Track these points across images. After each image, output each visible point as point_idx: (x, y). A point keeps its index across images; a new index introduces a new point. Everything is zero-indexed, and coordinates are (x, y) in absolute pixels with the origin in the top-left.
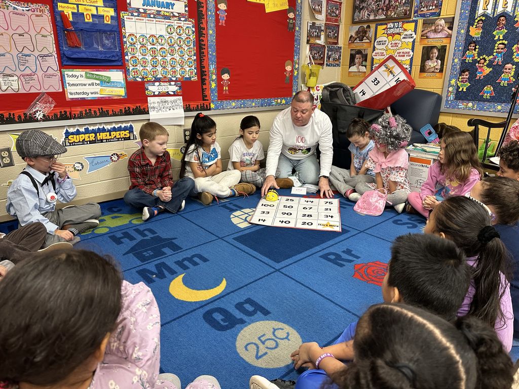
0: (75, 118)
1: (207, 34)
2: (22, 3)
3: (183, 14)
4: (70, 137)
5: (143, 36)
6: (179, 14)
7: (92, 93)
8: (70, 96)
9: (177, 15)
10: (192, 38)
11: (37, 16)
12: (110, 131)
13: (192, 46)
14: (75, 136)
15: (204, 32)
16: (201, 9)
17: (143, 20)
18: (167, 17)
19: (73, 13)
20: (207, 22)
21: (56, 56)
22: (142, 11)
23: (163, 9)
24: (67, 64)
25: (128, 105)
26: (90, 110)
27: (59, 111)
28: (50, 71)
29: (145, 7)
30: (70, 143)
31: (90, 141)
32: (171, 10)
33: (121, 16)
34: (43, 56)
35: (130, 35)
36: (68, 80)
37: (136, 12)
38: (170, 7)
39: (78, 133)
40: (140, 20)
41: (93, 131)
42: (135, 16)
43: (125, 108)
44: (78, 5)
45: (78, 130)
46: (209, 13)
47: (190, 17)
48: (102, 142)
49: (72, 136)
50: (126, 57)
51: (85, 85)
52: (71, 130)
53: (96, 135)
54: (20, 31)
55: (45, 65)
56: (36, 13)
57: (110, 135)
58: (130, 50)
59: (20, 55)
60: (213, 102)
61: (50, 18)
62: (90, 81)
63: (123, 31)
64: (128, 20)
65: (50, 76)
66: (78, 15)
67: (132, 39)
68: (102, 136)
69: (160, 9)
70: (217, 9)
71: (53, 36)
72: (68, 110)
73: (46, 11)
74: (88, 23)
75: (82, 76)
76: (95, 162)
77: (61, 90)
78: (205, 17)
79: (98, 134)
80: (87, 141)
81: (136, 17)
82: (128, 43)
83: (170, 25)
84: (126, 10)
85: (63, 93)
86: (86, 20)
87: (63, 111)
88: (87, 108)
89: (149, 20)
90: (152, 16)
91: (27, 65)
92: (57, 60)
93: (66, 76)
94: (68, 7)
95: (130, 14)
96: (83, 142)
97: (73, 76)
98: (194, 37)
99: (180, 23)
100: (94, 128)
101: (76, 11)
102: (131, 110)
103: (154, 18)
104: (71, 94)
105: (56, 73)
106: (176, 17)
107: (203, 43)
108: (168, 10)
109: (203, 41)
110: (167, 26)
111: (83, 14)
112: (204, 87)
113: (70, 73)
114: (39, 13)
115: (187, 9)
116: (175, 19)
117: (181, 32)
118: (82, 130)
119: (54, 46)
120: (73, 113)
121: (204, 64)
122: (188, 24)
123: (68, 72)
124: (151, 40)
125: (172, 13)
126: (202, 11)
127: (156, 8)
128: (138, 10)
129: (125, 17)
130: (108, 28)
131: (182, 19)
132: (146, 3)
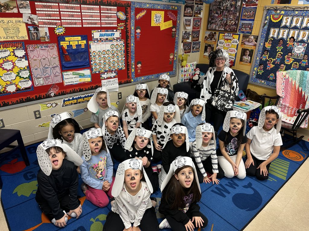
0: (68, 94)
1: (131, 46)
2: (45, 44)
3: (119, 38)
4: (65, 103)
5: (100, 51)
6: (116, 38)
7: (76, 81)
8: (66, 84)
9: (116, 39)
10: (123, 49)
11: (51, 49)
12: (83, 98)
13: (123, 53)
14: (68, 102)
15: (129, 45)
16: (128, 34)
17: (99, 44)
18: (111, 41)
19: (67, 46)
20: (131, 40)
21: (59, 66)
22: (99, 39)
23: (109, 37)
24: (65, 69)
25: (93, 85)
26: (75, 89)
27: (61, 91)
28: (57, 74)
29: (101, 37)
30: (65, 105)
31: (74, 103)
32: (113, 37)
33: (89, 43)
34: (54, 67)
35: (93, 52)
36: (65, 77)
37: (96, 40)
38: (113, 35)
39: (69, 100)
40: (98, 44)
41: (76, 99)
43: (91, 87)
44: (69, 41)
45: (69, 99)
46: (132, 35)
47: (122, 39)
48: (80, 103)
49: (66, 102)
50: (92, 63)
51: (72, 78)
52: (66, 99)
53: (77, 100)
54: (44, 57)
55: (55, 71)
56: (51, 48)
57: (84, 100)
58: (93, 59)
59: (44, 68)
60: (132, 78)
61: (57, 49)
62: (75, 76)
63: (90, 50)
64: (93, 45)
65: (56, 76)
66: (70, 46)
67: (94, 54)
68: (80, 100)
69: (108, 37)
70: (136, 32)
71: (58, 57)
72: (65, 90)
73: (55, 46)
74: (74, 49)
75: (71, 74)
76: (77, 112)
77: (62, 82)
78: (130, 38)
79: (78, 100)
80: (73, 104)
81: (96, 43)
82: (92, 56)
83: (112, 44)
84: (91, 40)
85: (63, 83)
86: (73, 48)
87: (62, 91)
88: (73, 88)
89: (102, 43)
90: (104, 41)
91: (47, 72)
92: (60, 68)
93: (64, 75)
94: (65, 43)
95: (93, 42)
96: (72, 104)
97: (67, 75)
98: (124, 48)
99: (117, 43)
100: (76, 97)
101: (69, 44)
102: (94, 87)
103: (105, 42)
104: (66, 83)
105: (60, 74)
107: (128, 51)
108: (111, 37)
109: (128, 50)
110: (111, 45)
111: (72, 45)
112: (129, 72)
113: (66, 73)
114: (52, 48)
115: (121, 35)
116: (115, 41)
117: (118, 47)
118: (71, 98)
119: (59, 62)
120: (67, 91)
121: (129, 61)
122: (121, 42)
123: (65, 73)
124: (103, 53)
125: (114, 38)
126: (128, 35)
127: (106, 37)
128: (97, 39)
129: (91, 43)
130: (83, 50)
131: (118, 40)
132: (101, 35)
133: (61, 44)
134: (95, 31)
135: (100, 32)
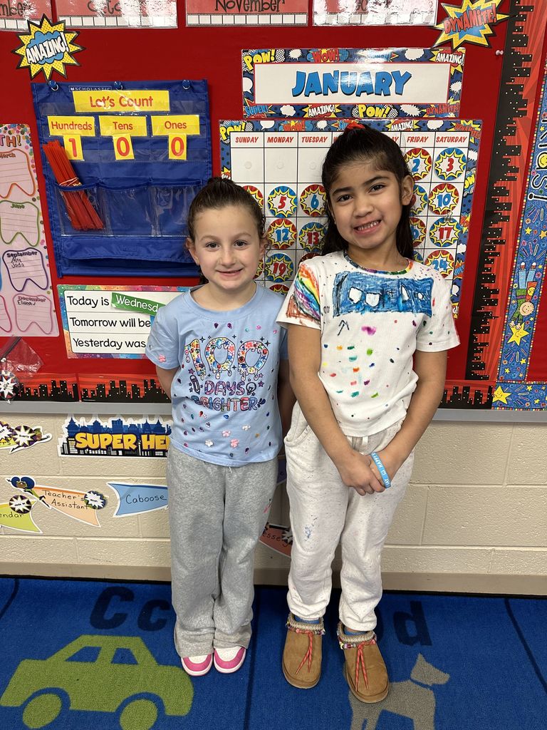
0: (85, 398)
1: (527, 169)
3: (439, 106)
4: (78, 437)
5: (284, 189)
6: (419, 106)
7: (129, 344)
8: (77, 349)
9: (416, 112)
10: (460, 188)
11: (2, 156)
13: (456, 212)
15: (515, 161)
17: (291, 139)
19: (85, 141)
20: (534, 125)
22: (288, 111)
23: (365, 98)
24: (70, 271)
26: (123, 383)
27: (50, 380)
29: (302, 99)
30: (79, 449)
31: (123, 450)
32: (394, 98)
33: (222, 133)
34: (14, 255)
36: (72, 310)
37: (270, 118)
40: (280, 140)
42: (266, 130)
44: (96, 115)
47: (464, 112)
48: (153, 455)
49: (83, 435)
51: (113, 324)
52: (81, 422)
53: (139, 438)
55: (18, 276)
61: (31, 157)
64: (243, 145)
65: (29, 301)
66: (97, 144)
68: (154, 441)
69: (353, 99)
71: (38, 203)
72: (70, 380)
73: (24, 142)
74: (122, 164)
75: (105, 302)
76: (134, 495)
77: (56, 334)
78: (530, 108)
79: (144, 437)
80: (117, 450)
81: (268, 135)
84: (236, 114)
86: (119, 157)
87: (58, 380)
88: (117, 378)
89: (308, 140)
90: (322, 124)
92: (46, 261)
94: (73, 126)
95: (250, 126)
96: (109, 450)
98: (472, 180)
100: (136, 422)
103: (328, 129)
104: (79, 343)
105: (44, 293)
106: (411, 117)
107: (501, 200)
108: (382, 99)
111: (110, 139)
114: (5, 149)
115: (457, 87)
116: (407, 125)
117: (421, 168)
119: (42, 227)
120: (82, 386)
121: (494, 267)
122: (452, 139)
123: (71, 293)
124: (308, 202)
125: (396, 107)
126: (519, 88)
127: (340, 98)
128: (275, 112)
129: (233, 136)
130: (178, 174)
131: (433, 124)
132: (305, 85)
133: (54, 132)
134: (266, 57)
135: (303, 59)
